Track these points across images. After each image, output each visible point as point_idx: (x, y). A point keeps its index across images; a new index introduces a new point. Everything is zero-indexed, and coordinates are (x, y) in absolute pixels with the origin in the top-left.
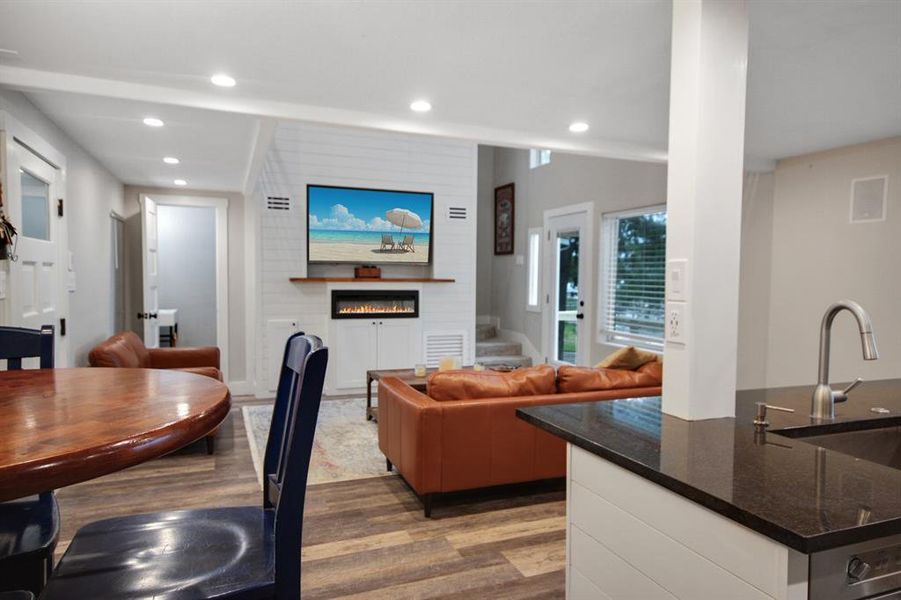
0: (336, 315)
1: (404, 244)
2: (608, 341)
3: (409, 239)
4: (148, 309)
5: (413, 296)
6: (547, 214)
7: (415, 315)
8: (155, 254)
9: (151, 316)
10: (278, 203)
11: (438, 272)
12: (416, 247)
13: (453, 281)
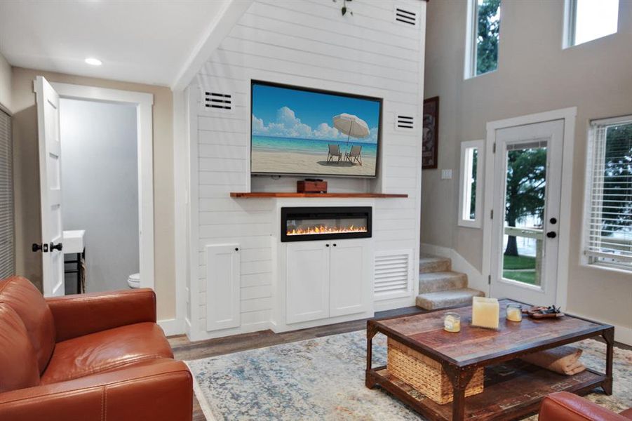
0: (285, 238)
1: (351, 156)
2: (591, 264)
3: (356, 149)
4: (47, 239)
5: (365, 214)
6: (491, 126)
7: (368, 234)
8: (57, 161)
9: (52, 248)
10: (218, 101)
11: (386, 185)
12: (363, 160)
13: (406, 196)
